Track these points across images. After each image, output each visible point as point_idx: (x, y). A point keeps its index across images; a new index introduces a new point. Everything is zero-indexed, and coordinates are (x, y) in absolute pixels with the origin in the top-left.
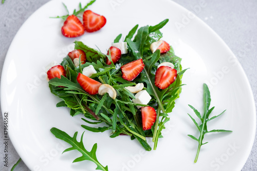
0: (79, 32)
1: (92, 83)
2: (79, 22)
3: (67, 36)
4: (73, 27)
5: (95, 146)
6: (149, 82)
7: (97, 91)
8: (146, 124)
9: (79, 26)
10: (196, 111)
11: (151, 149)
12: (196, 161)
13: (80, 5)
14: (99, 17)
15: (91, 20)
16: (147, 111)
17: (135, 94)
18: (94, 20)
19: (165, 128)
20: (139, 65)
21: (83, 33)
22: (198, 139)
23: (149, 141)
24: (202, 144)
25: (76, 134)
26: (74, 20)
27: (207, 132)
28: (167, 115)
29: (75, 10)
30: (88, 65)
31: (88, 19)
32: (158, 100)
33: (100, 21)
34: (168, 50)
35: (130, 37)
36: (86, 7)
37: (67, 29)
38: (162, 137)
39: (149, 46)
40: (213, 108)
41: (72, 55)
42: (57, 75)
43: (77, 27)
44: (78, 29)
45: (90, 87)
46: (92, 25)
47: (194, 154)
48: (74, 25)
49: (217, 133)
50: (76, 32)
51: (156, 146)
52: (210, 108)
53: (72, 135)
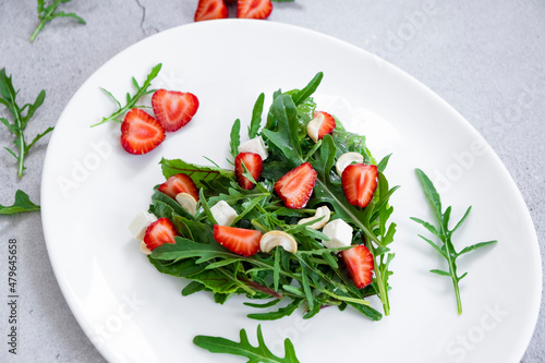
0: (155, 139)
1: (244, 235)
2: (150, 118)
3: (139, 153)
4: (143, 132)
5: (288, 343)
6: (333, 199)
7: (258, 247)
8: (362, 277)
9: (152, 126)
10: (426, 225)
11: (381, 316)
12: (460, 310)
13: (134, 82)
14: (183, 98)
15: (169, 108)
16: (355, 256)
17: (321, 230)
18: (174, 105)
19: (391, 273)
20: (307, 175)
21: (163, 138)
22: (448, 271)
23: (373, 302)
24: (458, 279)
25: (243, 333)
26: (140, 117)
27: (457, 255)
28: (388, 249)
29: (128, 95)
30: (215, 203)
31: (164, 107)
32: (363, 227)
33: (188, 105)
34: (334, 126)
35: (257, 120)
36: (147, 83)
37: (133, 139)
38: (390, 288)
39: (304, 131)
40: (449, 209)
41: (169, 189)
42: (166, 239)
43: (149, 129)
44: (152, 133)
45: (241, 244)
46: (173, 116)
47: (451, 299)
48: (142, 127)
49: (473, 251)
50: (150, 140)
51: (386, 307)
52: (443, 212)
53: (237, 339)
